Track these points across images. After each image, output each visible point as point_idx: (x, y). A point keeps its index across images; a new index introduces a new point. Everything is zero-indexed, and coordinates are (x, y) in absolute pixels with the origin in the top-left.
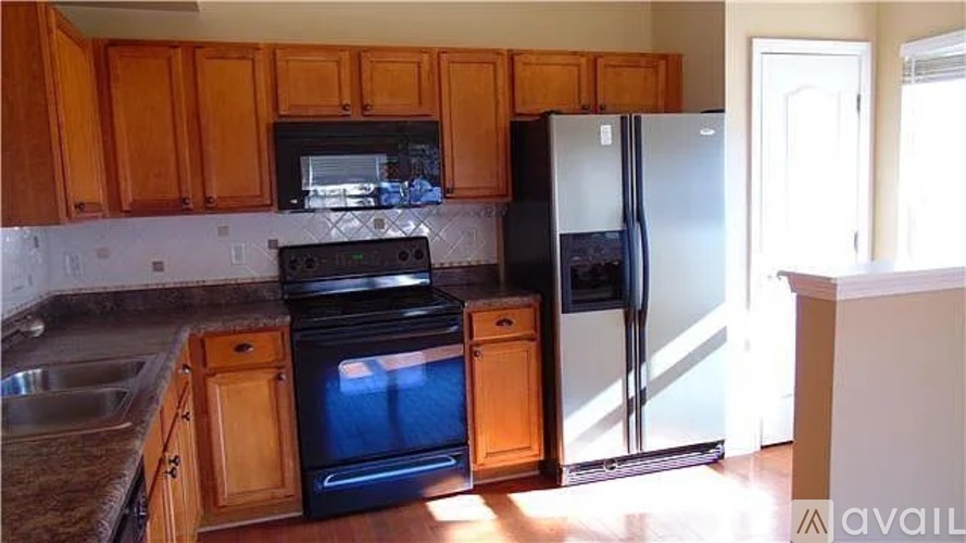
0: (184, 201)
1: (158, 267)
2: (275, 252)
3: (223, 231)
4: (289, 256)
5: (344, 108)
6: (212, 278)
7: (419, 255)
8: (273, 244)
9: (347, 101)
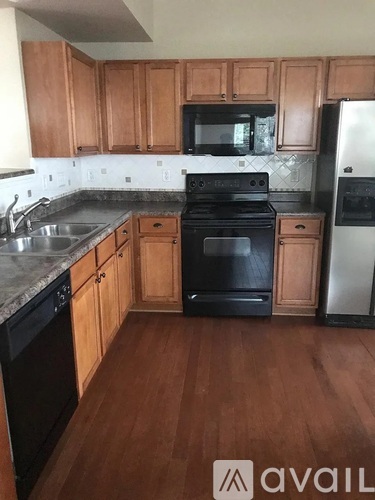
0: (137, 147)
1: (128, 180)
2: (184, 176)
3: (160, 163)
4: (191, 179)
5: (222, 96)
6: (153, 187)
7: (262, 183)
8: (184, 172)
9: (224, 92)
